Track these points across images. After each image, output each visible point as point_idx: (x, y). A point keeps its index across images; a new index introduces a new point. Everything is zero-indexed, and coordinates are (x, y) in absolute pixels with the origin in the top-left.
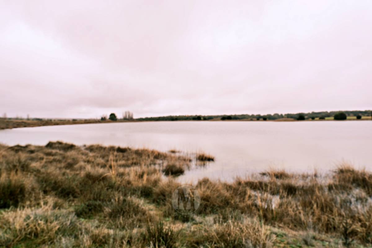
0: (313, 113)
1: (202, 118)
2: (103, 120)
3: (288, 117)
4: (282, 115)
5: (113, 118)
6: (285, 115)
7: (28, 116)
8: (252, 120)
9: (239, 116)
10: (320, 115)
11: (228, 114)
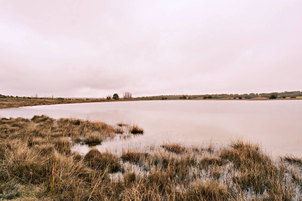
0: (286, 93)
1: (187, 98)
2: (108, 99)
3: (262, 97)
4: (257, 94)
5: (116, 98)
6: (260, 94)
7: (53, 96)
8: (230, 99)
9: (219, 95)
10: (292, 95)
11: (210, 94)
